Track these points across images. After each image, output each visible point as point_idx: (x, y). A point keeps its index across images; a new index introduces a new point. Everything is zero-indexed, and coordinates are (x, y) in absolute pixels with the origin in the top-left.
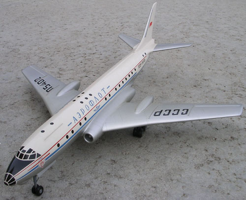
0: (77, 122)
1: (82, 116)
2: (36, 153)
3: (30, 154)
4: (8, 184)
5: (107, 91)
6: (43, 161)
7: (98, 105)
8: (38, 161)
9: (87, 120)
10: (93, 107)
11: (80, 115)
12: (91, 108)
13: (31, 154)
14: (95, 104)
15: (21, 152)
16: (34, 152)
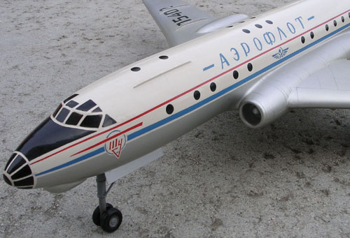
0: (226, 68)
1: (243, 58)
2: (103, 114)
3: (85, 114)
4: (12, 181)
5: (309, 25)
6: (119, 138)
7: (284, 47)
8: (104, 137)
9: (254, 71)
10: (270, 46)
11: (237, 53)
12: (266, 47)
13: (90, 112)
14: (278, 42)
15: (64, 106)
16: (98, 110)
